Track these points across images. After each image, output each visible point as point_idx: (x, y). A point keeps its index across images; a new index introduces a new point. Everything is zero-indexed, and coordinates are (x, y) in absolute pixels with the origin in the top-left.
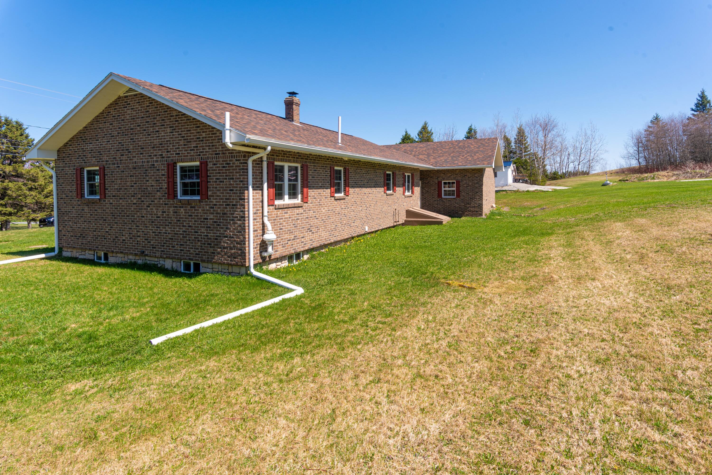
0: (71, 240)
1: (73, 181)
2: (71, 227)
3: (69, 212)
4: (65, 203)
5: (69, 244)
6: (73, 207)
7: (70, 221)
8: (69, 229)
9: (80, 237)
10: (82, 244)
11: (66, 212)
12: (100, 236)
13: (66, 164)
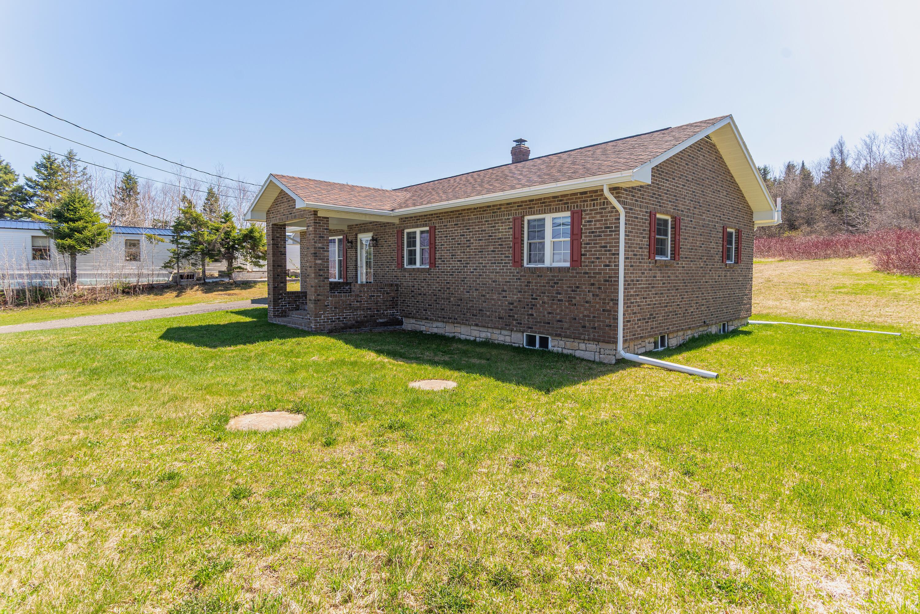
0: (639, 327)
1: (644, 230)
2: (639, 306)
3: (638, 281)
4: (632, 266)
5: (634, 335)
6: (643, 273)
7: (638, 295)
8: (636, 309)
9: (649, 318)
10: (652, 328)
11: (633, 281)
12: (671, 312)
13: (636, 201)
